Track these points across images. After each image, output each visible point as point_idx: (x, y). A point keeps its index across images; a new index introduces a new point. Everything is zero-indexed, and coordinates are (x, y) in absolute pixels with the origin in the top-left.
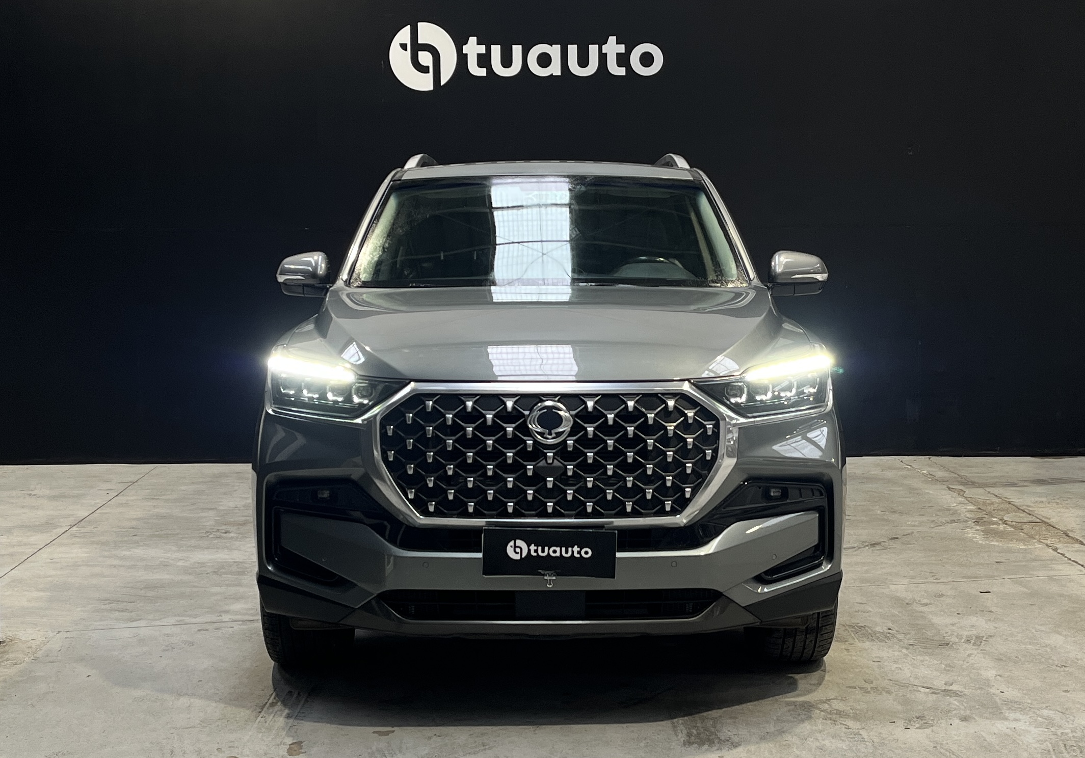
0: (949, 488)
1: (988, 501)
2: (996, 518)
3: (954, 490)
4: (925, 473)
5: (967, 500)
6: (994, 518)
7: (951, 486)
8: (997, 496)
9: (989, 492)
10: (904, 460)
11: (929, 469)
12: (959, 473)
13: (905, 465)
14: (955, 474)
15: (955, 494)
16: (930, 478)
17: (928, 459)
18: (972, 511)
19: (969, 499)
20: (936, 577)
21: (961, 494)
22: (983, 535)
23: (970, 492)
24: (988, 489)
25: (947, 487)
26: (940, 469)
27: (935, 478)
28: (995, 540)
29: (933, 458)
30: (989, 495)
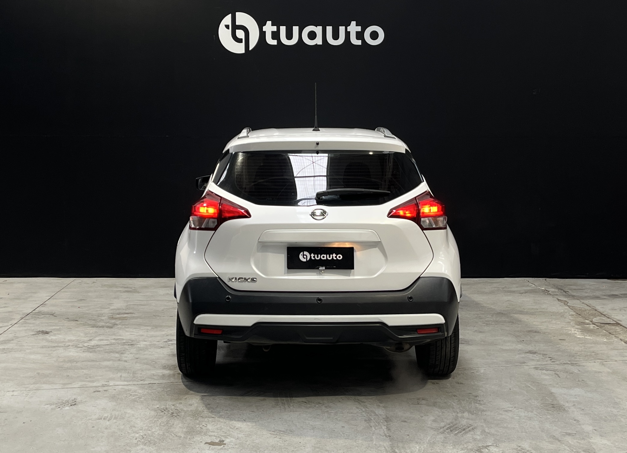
0: (558, 300)
1: (583, 309)
2: (588, 320)
3: (561, 301)
4: (543, 290)
5: (569, 307)
6: (586, 320)
7: (559, 299)
8: (588, 305)
9: (583, 303)
10: (530, 280)
11: (545, 287)
12: (564, 290)
13: (530, 283)
14: (562, 290)
15: (563, 304)
16: (546, 293)
17: (544, 280)
18: (572, 315)
19: (571, 307)
20: (553, 360)
21: (566, 304)
22: (581, 332)
23: (571, 302)
24: (582, 301)
25: (557, 299)
26: (552, 287)
27: (549, 293)
28: (588, 335)
29: (548, 279)
30: (583, 305)
